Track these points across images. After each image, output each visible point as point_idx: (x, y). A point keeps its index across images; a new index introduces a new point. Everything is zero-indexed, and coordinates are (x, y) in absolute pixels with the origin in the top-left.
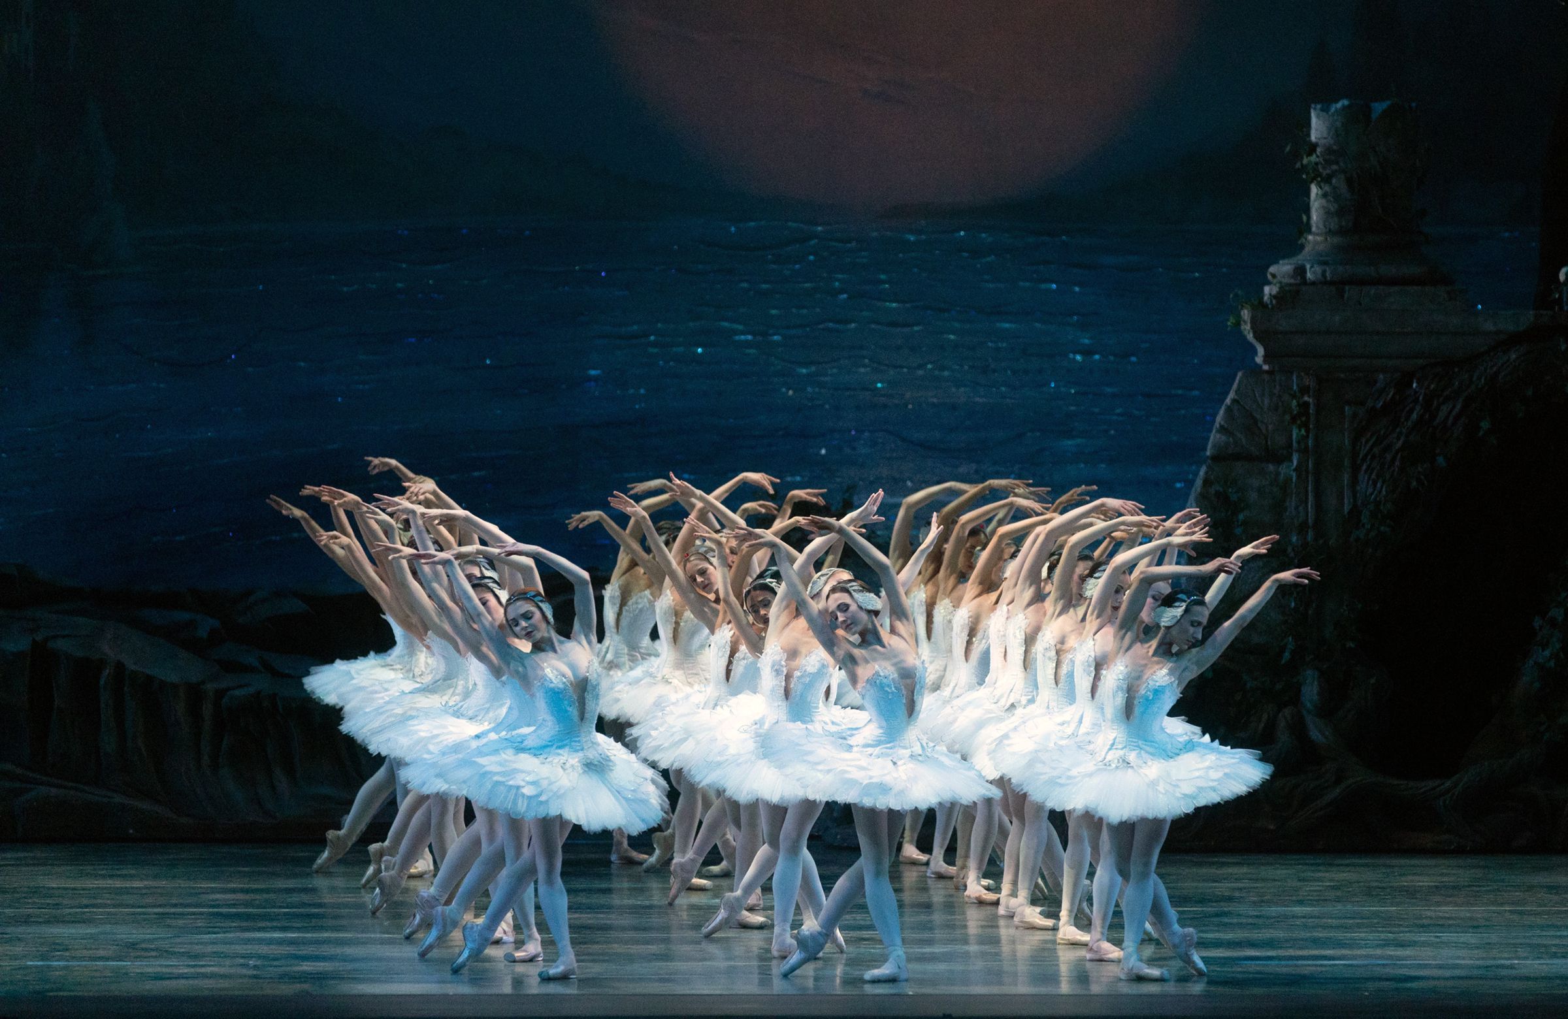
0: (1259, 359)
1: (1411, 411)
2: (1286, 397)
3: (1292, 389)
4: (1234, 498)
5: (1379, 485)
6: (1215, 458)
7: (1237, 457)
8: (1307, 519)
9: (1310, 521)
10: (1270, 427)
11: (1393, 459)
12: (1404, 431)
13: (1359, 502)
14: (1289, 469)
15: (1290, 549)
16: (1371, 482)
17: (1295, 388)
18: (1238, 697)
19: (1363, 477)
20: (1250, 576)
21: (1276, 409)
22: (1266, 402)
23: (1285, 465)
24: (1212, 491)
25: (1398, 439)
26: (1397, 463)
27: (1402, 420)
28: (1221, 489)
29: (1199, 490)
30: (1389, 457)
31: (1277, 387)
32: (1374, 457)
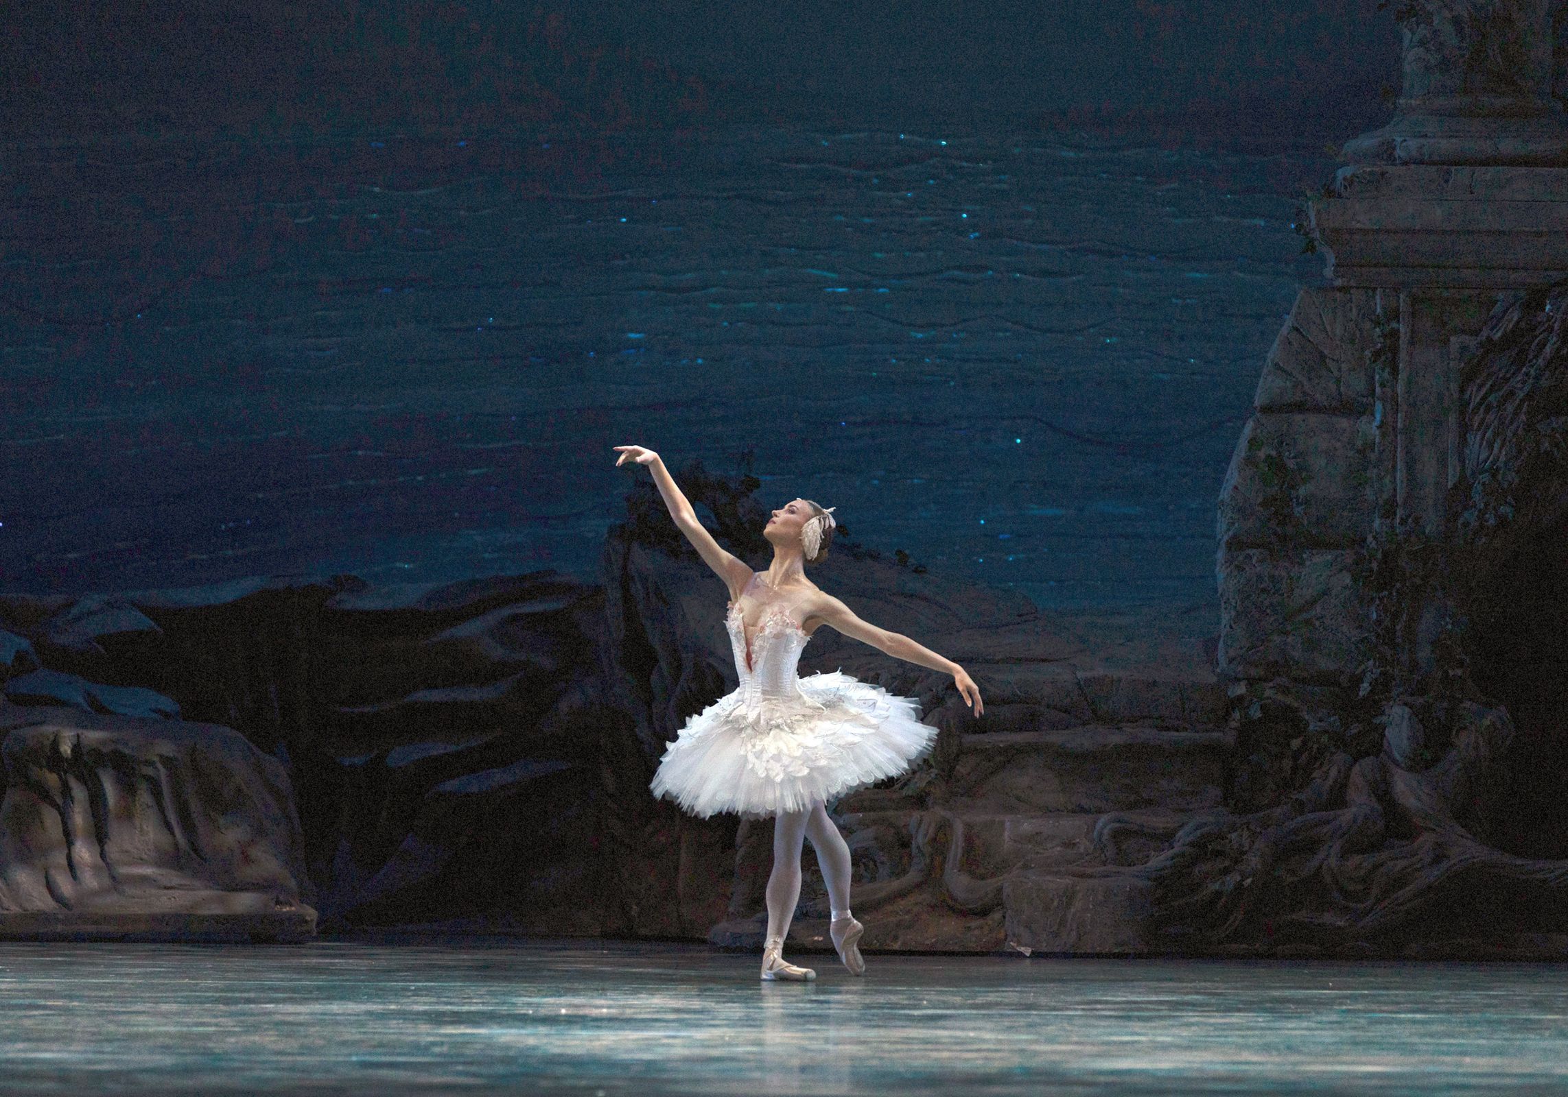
0: (1329, 272)
1: (1542, 346)
2: (1368, 325)
3: (1374, 312)
4: (1291, 464)
5: (1497, 446)
6: (1267, 409)
7: (1300, 407)
8: (1395, 496)
9: (1399, 499)
10: (1344, 367)
11: (1516, 413)
12: (1532, 372)
13: (1469, 472)
14: (1370, 427)
15: (1370, 539)
16: (1485, 443)
17: (1379, 310)
18: (1296, 743)
19: (1474, 440)
20: (1314, 576)
21: (1352, 341)
22: (1339, 331)
23: (1364, 419)
24: (1262, 454)
25: (1524, 382)
26: (1523, 417)
27: (1531, 357)
28: (1274, 453)
29: (1243, 454)
30: (1510, 408)
31: (1354, 310)
32: (1488, 409)
